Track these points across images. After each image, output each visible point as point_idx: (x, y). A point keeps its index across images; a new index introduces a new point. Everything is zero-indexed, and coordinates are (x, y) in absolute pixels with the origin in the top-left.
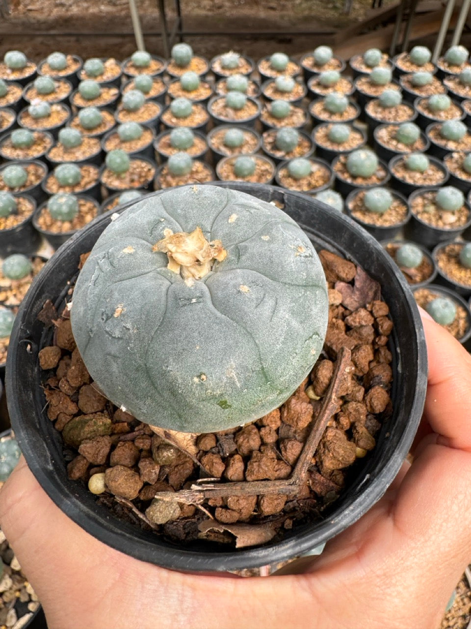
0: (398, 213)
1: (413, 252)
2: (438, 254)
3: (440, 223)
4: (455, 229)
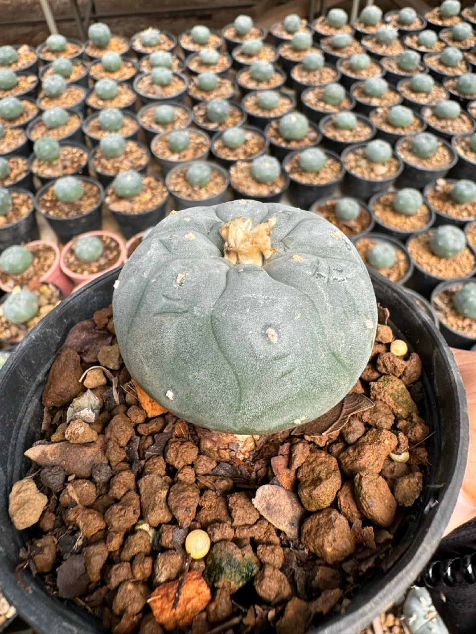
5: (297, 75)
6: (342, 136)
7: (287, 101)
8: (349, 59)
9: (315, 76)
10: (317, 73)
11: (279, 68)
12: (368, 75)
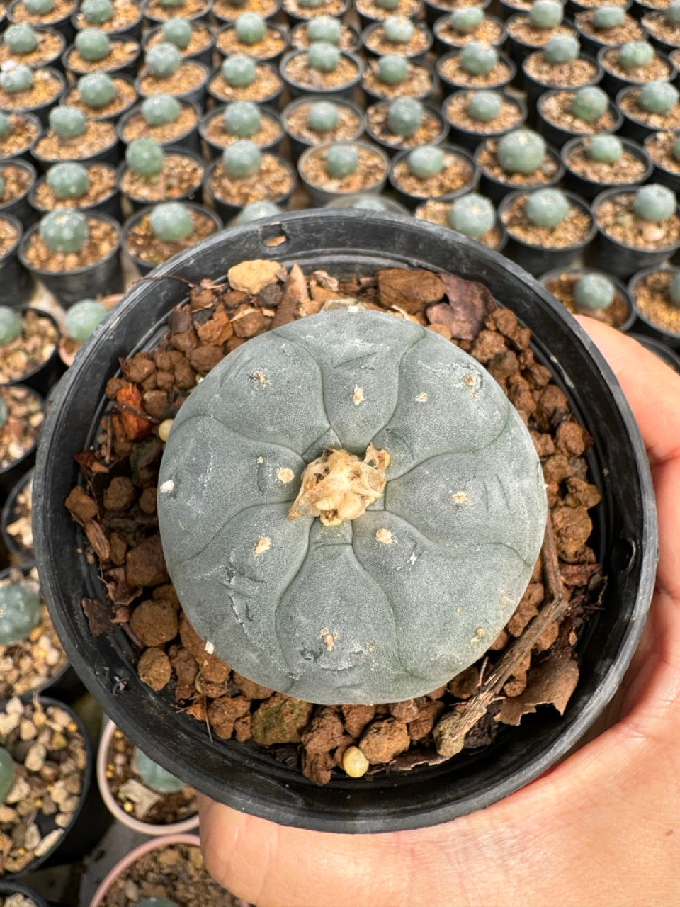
0: (576, 227)
1: (600, 285)
2: (636, 287)
3: (640, 241)
4: (663, 249)
5: (532, 69)
6: (595, 172)
7: (512, 110)
8: (619, 47)
9: (561, 72)
10: (566, 68)
11: (504, 56)
12: (648, 77)
